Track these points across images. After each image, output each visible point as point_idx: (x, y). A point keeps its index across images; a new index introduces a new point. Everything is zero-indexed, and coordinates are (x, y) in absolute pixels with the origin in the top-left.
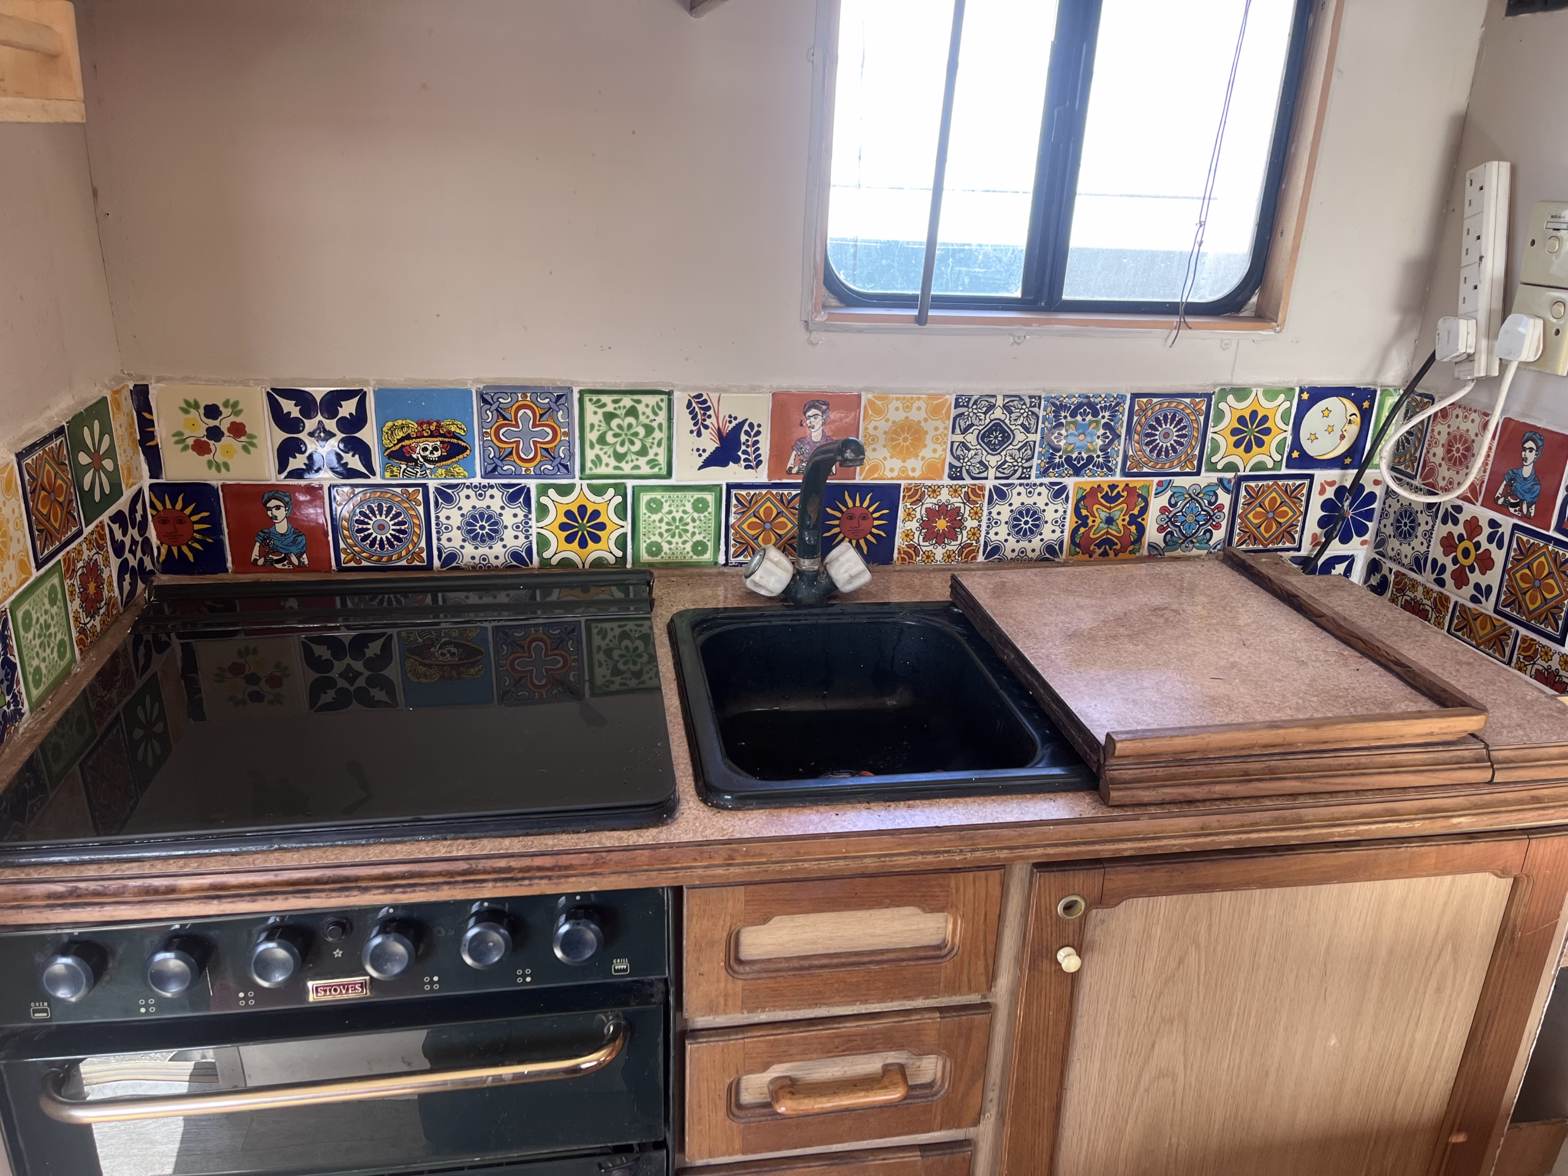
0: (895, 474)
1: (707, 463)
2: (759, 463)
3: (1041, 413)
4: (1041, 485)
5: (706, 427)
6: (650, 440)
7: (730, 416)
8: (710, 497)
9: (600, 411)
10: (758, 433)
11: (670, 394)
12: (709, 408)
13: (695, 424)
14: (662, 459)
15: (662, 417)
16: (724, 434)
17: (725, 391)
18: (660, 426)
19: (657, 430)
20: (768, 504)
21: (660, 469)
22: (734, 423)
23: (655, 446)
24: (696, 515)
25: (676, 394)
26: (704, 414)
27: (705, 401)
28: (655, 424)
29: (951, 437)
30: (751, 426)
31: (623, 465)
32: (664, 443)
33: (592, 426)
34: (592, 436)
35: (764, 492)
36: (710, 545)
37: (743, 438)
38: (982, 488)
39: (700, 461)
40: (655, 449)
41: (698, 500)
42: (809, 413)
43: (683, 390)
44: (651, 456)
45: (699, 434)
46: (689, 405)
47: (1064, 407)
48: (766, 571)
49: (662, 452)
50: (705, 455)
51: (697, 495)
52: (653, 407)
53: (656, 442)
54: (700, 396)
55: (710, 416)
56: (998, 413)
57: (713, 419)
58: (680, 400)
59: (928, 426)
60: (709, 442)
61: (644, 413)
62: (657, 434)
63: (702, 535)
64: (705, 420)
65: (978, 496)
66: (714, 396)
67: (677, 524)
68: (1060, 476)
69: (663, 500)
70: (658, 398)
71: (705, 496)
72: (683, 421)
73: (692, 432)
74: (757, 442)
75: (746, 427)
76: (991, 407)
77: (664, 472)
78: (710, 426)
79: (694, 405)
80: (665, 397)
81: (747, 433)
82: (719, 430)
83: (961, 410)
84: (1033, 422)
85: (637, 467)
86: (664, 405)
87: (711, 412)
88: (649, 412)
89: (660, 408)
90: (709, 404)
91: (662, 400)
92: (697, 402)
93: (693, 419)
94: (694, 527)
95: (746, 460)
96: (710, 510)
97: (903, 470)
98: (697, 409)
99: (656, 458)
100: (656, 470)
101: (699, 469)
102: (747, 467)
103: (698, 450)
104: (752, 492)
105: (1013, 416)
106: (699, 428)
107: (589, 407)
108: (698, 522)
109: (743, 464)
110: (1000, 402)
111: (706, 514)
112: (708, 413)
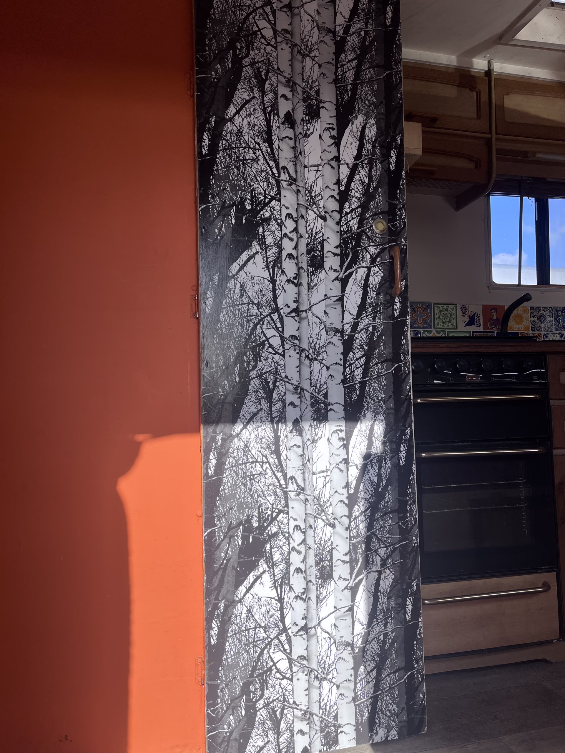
0: (517, 329)
1: (466, 325)
2: (480, 325)
3: (553, 312)
4: (557, 333)
5: (466, 315)
6: (451, 318)
7: (472, 311)
9: (439, 309)
10: (479, 317)
11: (456, 305)
12: (466, 309)
14: (455, 324)
15: (454, 311)
16: (471, 317)
17: (470, 304)
18: (454, 314)
22: (473, 313)
23: (453, 320)
25: (458, 305)
27: (465, 307)
28: (452, 313)
29: (530, 319)
30: (477, 314)
31: (444, 325)
32: (455, 319)
33: (436, 314)
34: (437, 316)
35: (482, 334)
37: (476, 318)
38: (541, 334)
42: (492, 311)
44: (452, 323)
45: (464, 317)
46: (461, 308)
47: (559, 311)
49: (455, 321)
50: (466, 323)
51: (464, 334)
52: (452, 308)
53: (453, 318)
56: (542, 312)
57: (468, 312)
58: (459, 307)
59: (524, 315)
60: (467, 319)
62: (453, 316)
64: (465, 312)
65: (540, 336)
66: (467, 306)
68: (561, 331)
70: (453, 306)
72: (460, 312)
73: (462, 316)
74: (479, 319)
76: (540, 310)
77: (455, 327)
81: (476, 316)
82: (469, 316)
83: (532, 311)
84: (551, 315)
85: (448, 326)
86: (455, 308)
88: (451, 310)
93: (462, 312)
95: (477, 324)
97: (519, 328)
100: (453, 327)
101: (465, 327)
102: (477, 326)
103: (464, 321)
104: (479, 334)
105: (546, 313)
106: (464, 315)
107: (436, 308)
110: (542, 309)
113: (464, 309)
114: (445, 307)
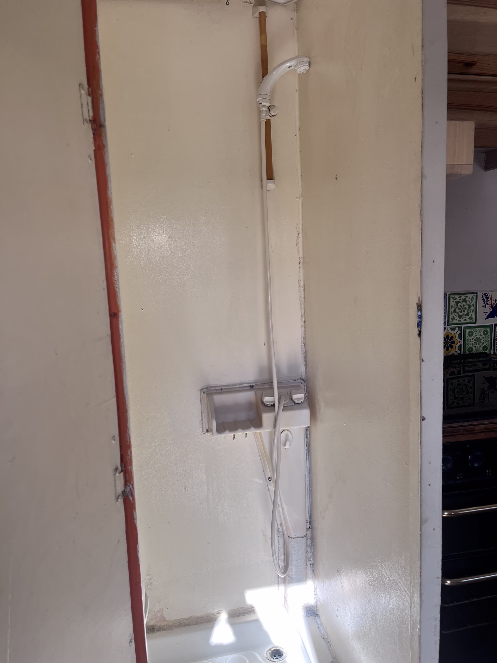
1: (488, 317)
6: (470, 310)
7: (495, 300)
8: (488, 329)
9: (455, 301)
11: (477, 293)
13: (484, 304)
14: (473, 317)
15: (474, 301)
17: (493, 292)
24: (484, 336)
28: (472, 304)
31: (461, 319)
32: (474, 311)
33: (452, 306)
34: (452, 310)
36: (489, 347)
41: (485, 331)
43: (480, 292)
44: (470, 316)
45: (485, 307)
46: (482, 297)
49: (473, 314)
50: (487, 314)
52: (471, 298)
54: (486, 293)
58: (480, 295)
60: (489, 310)
61: (468, 301)
62: (472, 308)
63: (486, 343)
64: (487, 302)
66: (490, 293)
67: (478, 340)
69: (473, 331)
72: (480, 302)
78: (489, 304)
80: (475, 295)
82: (492, 305)
85: (465, 320)
87: (489, 299)
90: (489, 296)
94: (483, 341)
100: (472, 320)
101: (486, 319)
107: (452, 300)
108: (485, 339)
111: (487, 335)
113: (486, 297)
114: (463, 297)
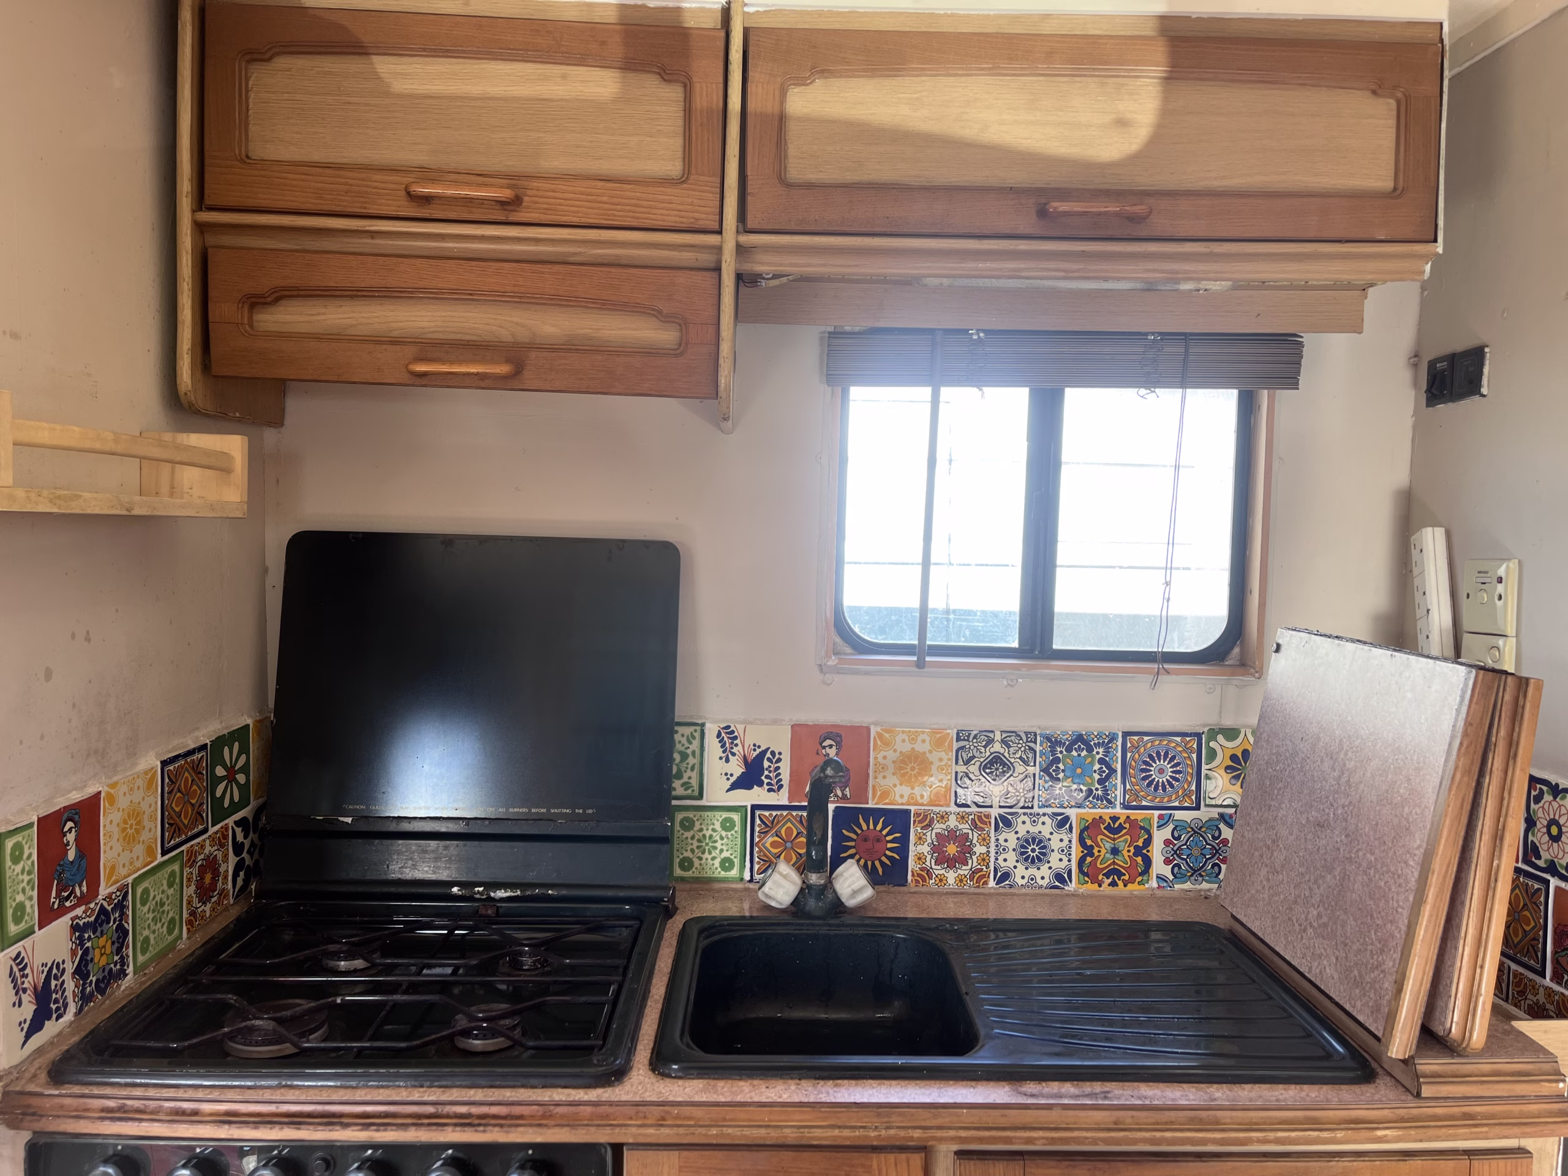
0: (904, 800)
1: (734, 786)
2: (780, 787)
3: (1038, 748)
4: (1044, 815)
5: (734, 754)
6: (684, 765)
7: (754, 745)
8: (736, 817)
10: (779, 760)
11: (703, 725)
12: (736, 738)
13: (724, 752)
14: (694, 783)
15: (696, 744)
16: (749, 761)
17: (751, 723)
18: (694, 753)
19: (691, 757)
20: (789, 824)
21: (693, 791)
22: (758, 751)
23: (689, 771)
24: (724, 833)
25: (708, 726)
26: (732, 743)
27: (733, 732)
28: (689, 751)
29: (955, 768)
30: (773, 753)
32: (697, 767)
35: (785, 813)
36: (737, 861)
37: (766, 764)
38: (988, 816)
39: (728, 785)
40: (689, 773)
41: (726, 820)
42: (824, 744)
43: (714, 722)
44: (685, 779)
45: (727, 760)
46: (719, 735)
47: (1060, 743)
48: (775, 882)
49: (694, 775)
50: (733, 779)
51: (725, 815)
52: (688, 736)
53: (690, 766)
54: (728, 727)
55: (736, 745)
56: (997, 747)
57: (740, 747)
58: (711, 730)
59: (934, 757)
60: (737, 769)
61: (680, 742)
62: (691, 761)
63: (730, 852)
64: (732, 748)
65: (985, 823)
67: (707, 841)
68: (1062, 807)
69: (695, 819)
70: (692, 729)
71: (732, 816)
72: (713, 748)
73: (721, 758)
74: (778, 768)
75: (768, 755)
76: (990, 741)
77: (696, 793)
78: (737, 753)
79: (723, 735)
80: (698, 728)
81: (769, 760)
82: (745, 758)
83: (962, 744)
84: (1030, 755)
86: (697, 735)
87: (737, 741)
88: (684, 740)
89: (694, 738)
90: (736, 734)
91: (696, 731)
92: (726, 733)
93: (722, 747)
94: (722, 844)
95: (768, 784)
96: (736, 829)
97: (911, 796)
98: (726, 739)
99: (691, 781)
100: (689, 791)
101: (727, 791)
102: (769, 790)
103: (726, 774)
104: (774, 813)
105: (1012, 750)
106: (728, 755)
108: (725, 840)
109: (766, 787)
110: (998, 737)
111: (733, 832)
112: (735, 742)
113: (728, 738)
